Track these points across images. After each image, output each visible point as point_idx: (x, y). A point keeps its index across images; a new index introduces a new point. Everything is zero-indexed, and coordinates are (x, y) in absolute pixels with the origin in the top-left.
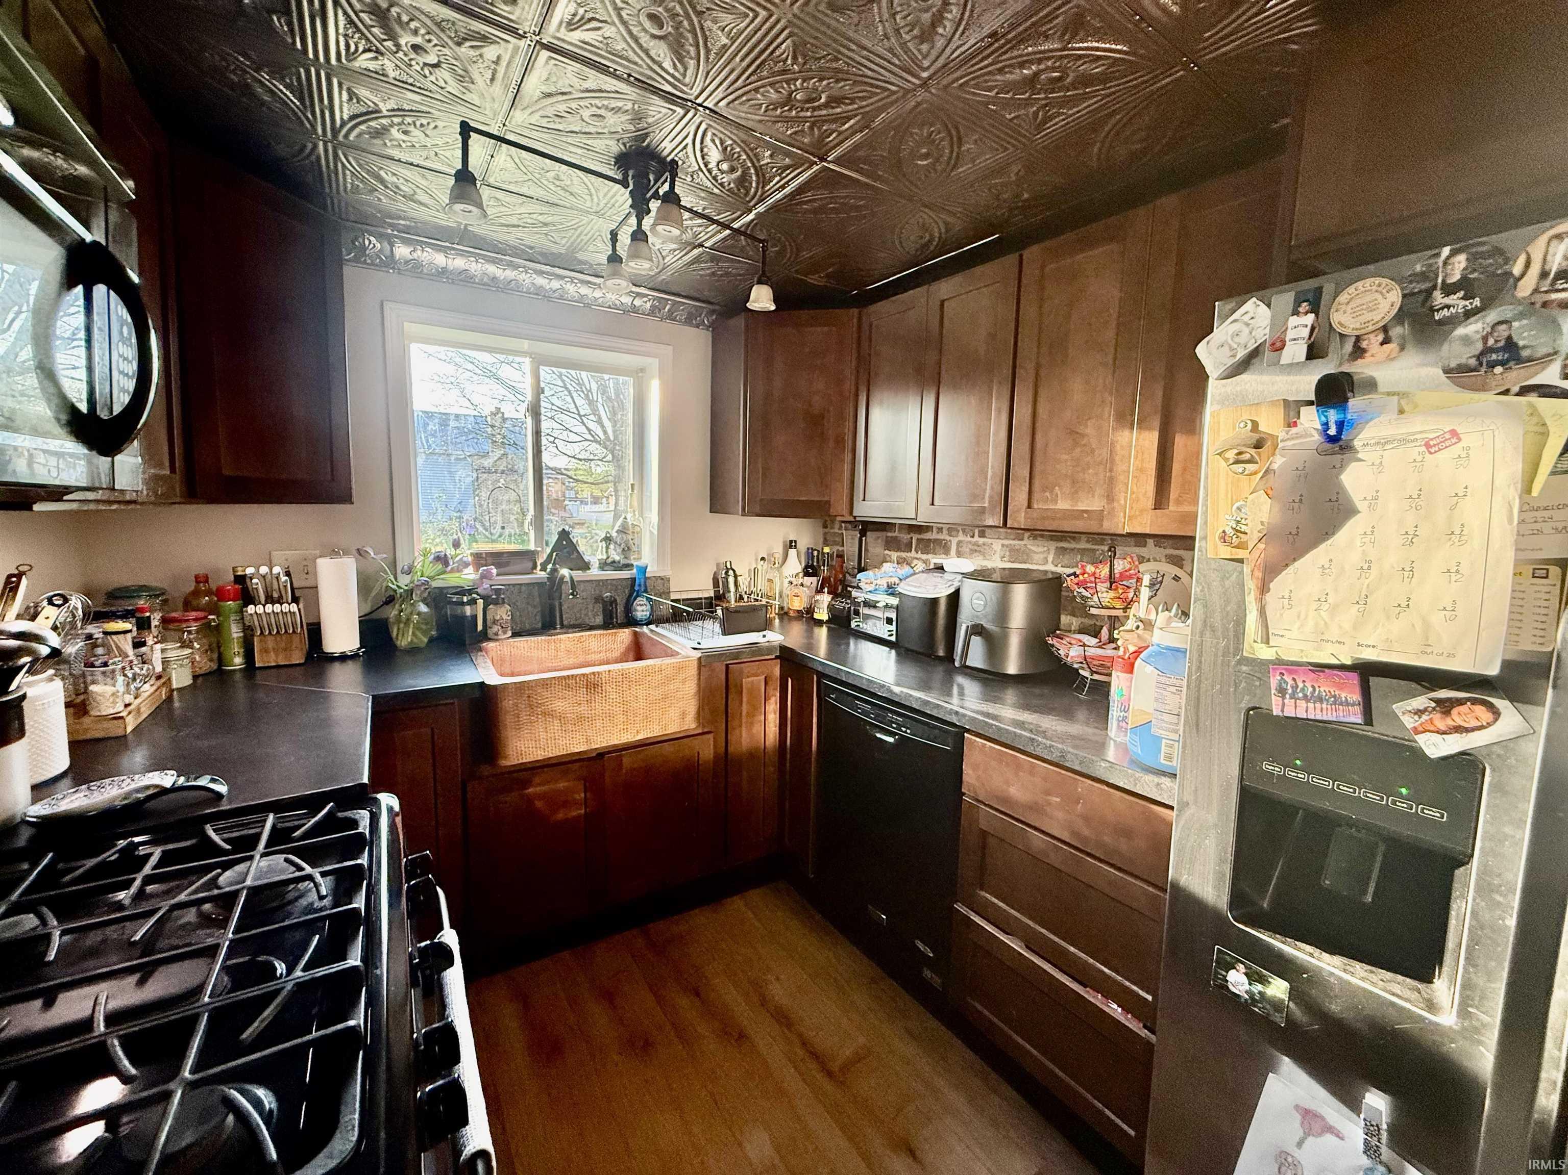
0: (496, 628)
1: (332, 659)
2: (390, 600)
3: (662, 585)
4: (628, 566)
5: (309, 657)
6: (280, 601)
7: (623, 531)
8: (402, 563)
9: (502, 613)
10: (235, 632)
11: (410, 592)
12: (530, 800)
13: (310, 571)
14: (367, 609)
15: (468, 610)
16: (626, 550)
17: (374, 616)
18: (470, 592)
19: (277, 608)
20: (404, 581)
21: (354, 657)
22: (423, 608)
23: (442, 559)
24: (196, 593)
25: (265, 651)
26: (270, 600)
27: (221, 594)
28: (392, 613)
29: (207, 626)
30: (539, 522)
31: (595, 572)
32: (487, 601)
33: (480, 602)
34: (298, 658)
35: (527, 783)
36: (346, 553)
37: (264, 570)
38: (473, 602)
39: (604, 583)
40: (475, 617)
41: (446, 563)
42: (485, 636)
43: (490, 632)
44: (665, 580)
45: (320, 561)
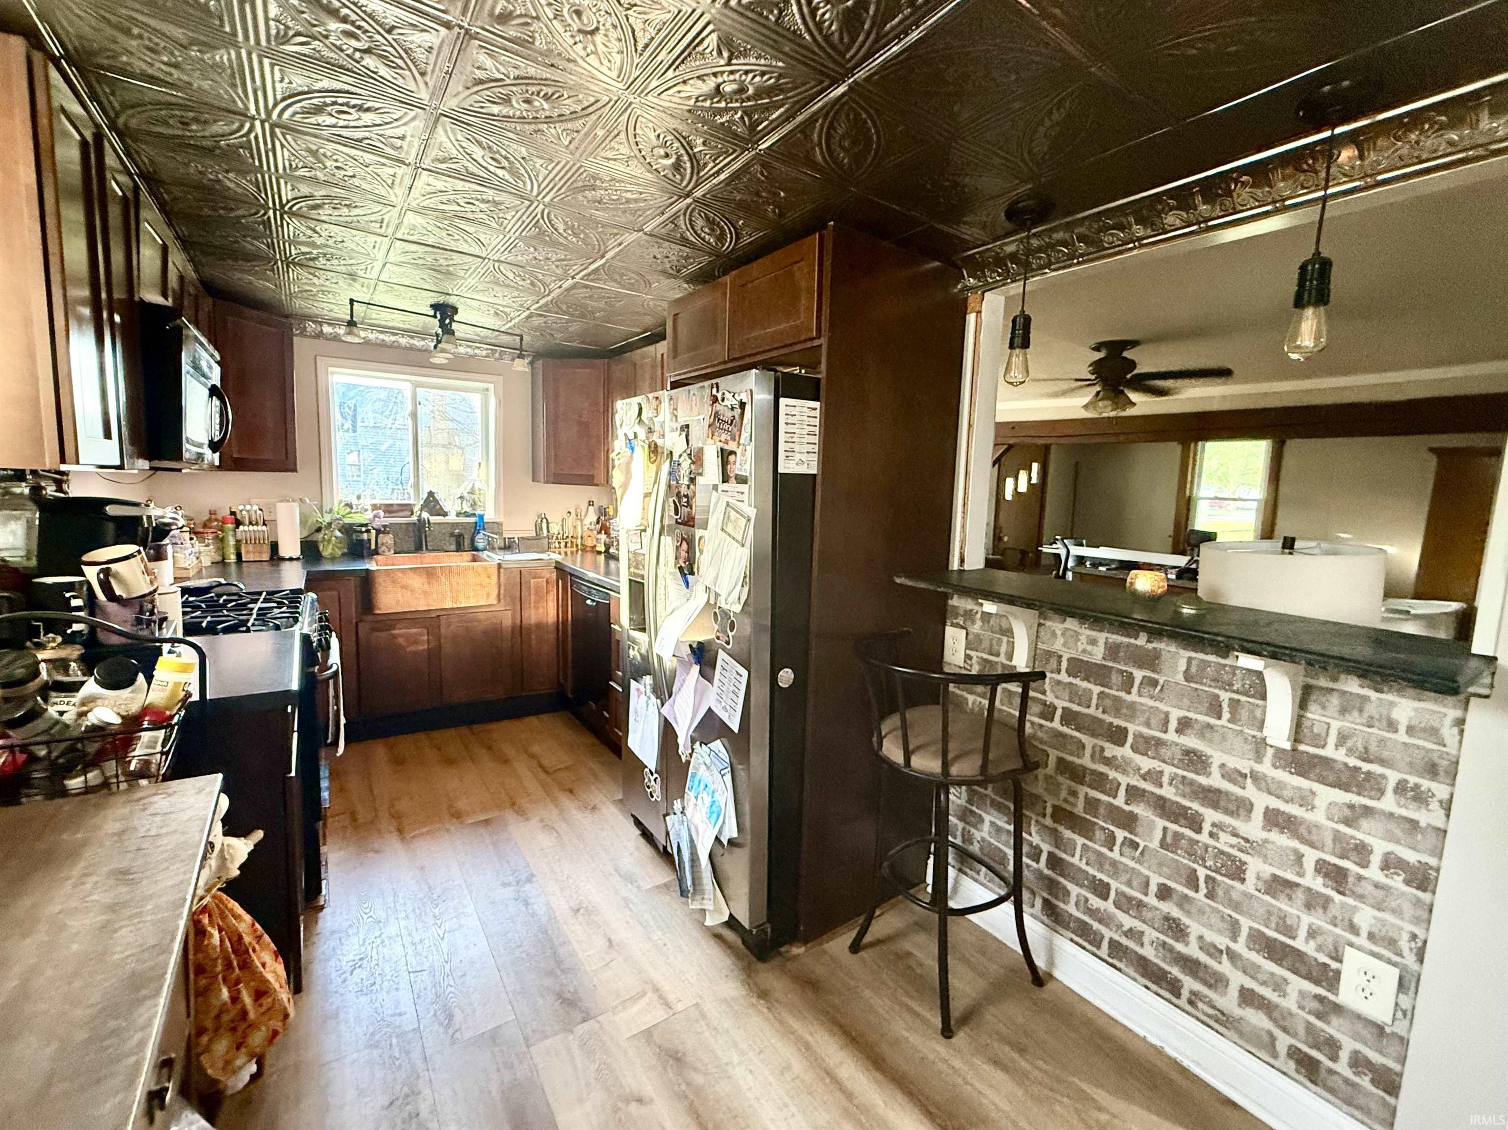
0: (384, 548)
1: (283, 559)
2: (319, 530)
3: (497, 527)
4: (474, 515)
5: (272, 559)
6: (257, 524)
7: (472, 492)
8: (326, 508)
9: (388, 539)
10: (232, 542)
11: (330, 524)
12: (395, 637)
13: (272, 509)
14: (305, 534)
15: (365, 536)
16: (474, 505)
17: (309, 539)
18: (366, 525)
19: (255, 528)
20: (327, 518)
21: (298, 559)
22: (338, 534)
23: (349, 505)
24: (210, 520)
25: (248, 552)
26: (251, 523)
27: (224, 521)
28: (320, 536)
29: (217, 537)
30: (417, 486)
31: (452, 518)
32: (378, 532)
33: (373, 532)
34: (266, 557)
35: (393, 627)
36: (293, 501)
37: (248, 507)
38: (368, 531)
39: (457, 524)
40: (369, 540)
41: (351, 508)
42: (376, 552)
43: (380, 551)
44: (499, 524)
45: (279, 505)
